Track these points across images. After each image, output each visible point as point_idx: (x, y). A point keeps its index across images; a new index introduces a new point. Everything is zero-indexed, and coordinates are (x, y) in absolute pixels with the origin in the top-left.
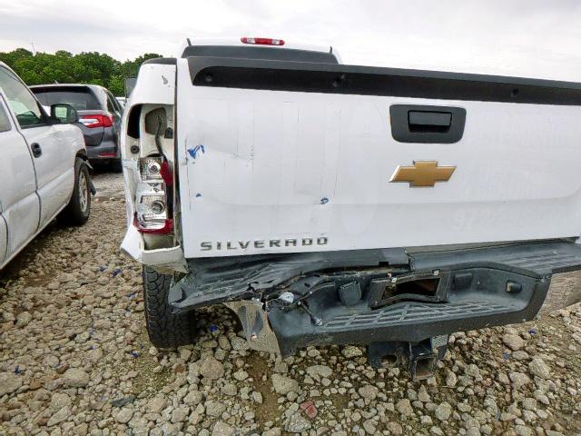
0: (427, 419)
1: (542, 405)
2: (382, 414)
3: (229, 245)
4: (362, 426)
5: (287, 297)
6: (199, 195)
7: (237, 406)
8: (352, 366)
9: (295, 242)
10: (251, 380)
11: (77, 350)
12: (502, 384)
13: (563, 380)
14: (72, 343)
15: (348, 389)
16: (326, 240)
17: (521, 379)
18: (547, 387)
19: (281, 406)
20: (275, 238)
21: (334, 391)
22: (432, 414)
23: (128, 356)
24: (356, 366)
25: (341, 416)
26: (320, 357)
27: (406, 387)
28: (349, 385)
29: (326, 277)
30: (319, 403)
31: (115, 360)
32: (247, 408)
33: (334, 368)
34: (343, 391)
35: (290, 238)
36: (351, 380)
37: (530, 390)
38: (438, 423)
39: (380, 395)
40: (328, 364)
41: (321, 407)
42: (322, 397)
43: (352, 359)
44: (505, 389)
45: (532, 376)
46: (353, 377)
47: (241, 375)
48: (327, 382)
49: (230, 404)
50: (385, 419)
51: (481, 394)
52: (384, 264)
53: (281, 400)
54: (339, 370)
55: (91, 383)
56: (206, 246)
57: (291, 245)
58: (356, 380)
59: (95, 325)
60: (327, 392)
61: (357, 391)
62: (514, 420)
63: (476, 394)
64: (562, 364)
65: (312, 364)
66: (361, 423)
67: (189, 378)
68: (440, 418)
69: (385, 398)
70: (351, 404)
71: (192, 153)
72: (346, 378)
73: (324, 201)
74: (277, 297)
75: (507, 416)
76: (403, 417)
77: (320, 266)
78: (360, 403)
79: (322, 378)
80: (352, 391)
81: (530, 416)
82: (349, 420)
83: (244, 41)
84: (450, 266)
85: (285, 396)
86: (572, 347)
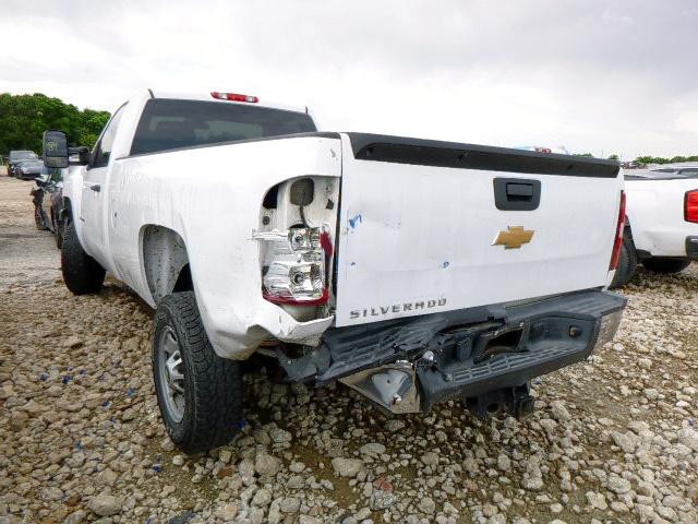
0: (492, 472)
1: (575, 443)
2: (453, 475)
3: (373, 311)
4: (442, 490)
5: (429, 356)
6: (353, 264)
7: (311, 497)
8: (402, 439)
9: (422, 305)
10: (309, 469)
11: (78, 475)
12: (536, 431)
13: (581, 420)
14: (65, 469)
15: (409, 460)
16: (445, 301)
17: (550, 424)
18: (571, 427)
19: (355, 489)
20: (407, 302)
21: (397, 464)
22: (495, 466)
23: (151, 471)
24: (406, 438)
25: (417, 485)
26: (365, 436)
27: (459, 448)
28: (409, 456)
29: (448, 336)
30: (390, 478)
31: (137, 479)
32: (322, 497)
33: (385, 443)
34: (405, 463)
35: (419, 301)
36: (407, 452)
37: (560, 431)
38: (503, 473)
39: (442, 459)
40: (377, 441)
41: (393, 481)
42: (389, 472)
43: (399, 432)
44: (541, 435)
45: (557, 421)
46: (409, 448)
47: (298, 466)
48: (386, 458)
49: (303, 496)
50: (458, 480)
51: (525, 442)
52: (491, 319)
53: (353, 482)
54: (392, 444)
55: (125, 508)
56: (355, 314)
57: (419, 307)
58: (412, 450)
59: (83, 443)
60: (391, 467)
61: (419, 460)
62: (560, 459)
63: (521, 443)
64: (574, 407)
65: (361, 444)
66: (439, 486)
67: (245, 479)
68: (504, 468)
69: (448, 460)
70: (420, 473)
71: (352, 223)
72: (402, 451)
73: (446, 264)
74: (421, 356)
75: (554, 456)
76: (472, 475)
77: (443, 326)
78: (428, 470)
79: (379, 455)
80: (414, 461)
81: (571, 452)
82: (426, 488)
83: (216, 95)
84: (531, 317)
85: (355, 478)
86: (575, 392)
